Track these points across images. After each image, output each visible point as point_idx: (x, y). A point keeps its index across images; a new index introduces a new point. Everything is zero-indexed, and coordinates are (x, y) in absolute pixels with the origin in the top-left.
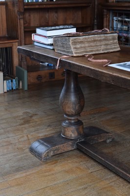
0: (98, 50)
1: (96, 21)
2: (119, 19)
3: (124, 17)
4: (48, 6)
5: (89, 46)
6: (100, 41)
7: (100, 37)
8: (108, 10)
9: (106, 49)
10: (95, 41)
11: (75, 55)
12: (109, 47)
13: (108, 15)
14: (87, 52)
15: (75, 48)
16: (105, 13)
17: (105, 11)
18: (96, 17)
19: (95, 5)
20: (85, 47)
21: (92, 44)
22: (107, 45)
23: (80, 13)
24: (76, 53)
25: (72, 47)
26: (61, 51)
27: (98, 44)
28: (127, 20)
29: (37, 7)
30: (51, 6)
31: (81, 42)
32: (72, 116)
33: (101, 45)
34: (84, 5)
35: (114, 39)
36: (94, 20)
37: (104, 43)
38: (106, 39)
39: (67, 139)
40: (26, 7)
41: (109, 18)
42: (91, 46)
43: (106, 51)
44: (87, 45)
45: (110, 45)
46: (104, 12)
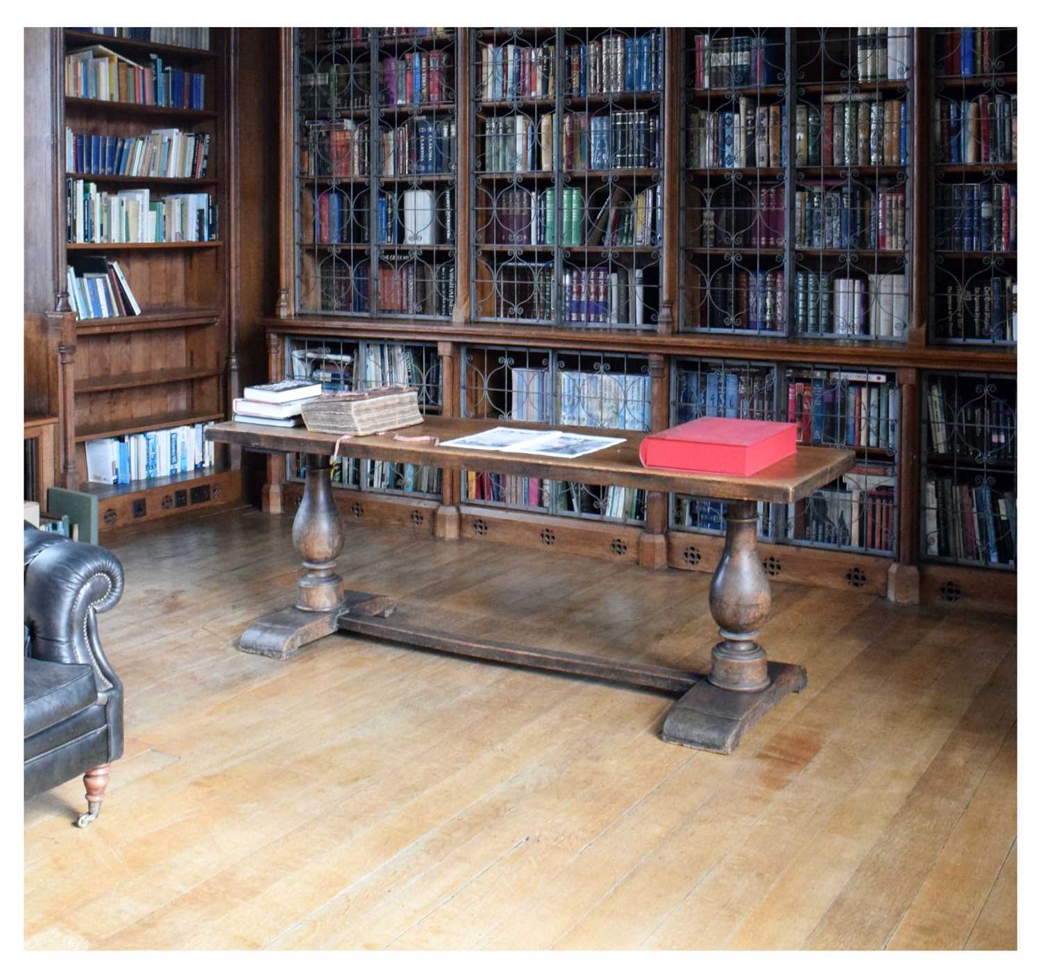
0: (392, 423)
1: (234, 360)
2: (310, 355)
3: (324, 349)
4: (123, 329)
5: (378, 417)
6: (393, 406)
7: (394, 399)
8: (279, 335)
9: (404, 421)
10: (386, 407)
11: (361, 433)
12: (407, 416)
13: (279, 348)
14: (377, 427)
15: (361, 421)
16: (273, 343)
17: (273, 337)
18: (233, 351)
19: (230, 321)
20: (373, 419)
21: (383, 412)
22: (403, 412)
23: (183, 342)
24: (363, 430)
25: (356, 419)
26: (325, 427)
27: (391, 411)
28: (332, 357)
29: (97, 330)
30: (130, 328)
31: (367, 410)
32: (326, 561)
33: (395, 414)
34: (202, 321)
35: (411, 402)
36: (228, 359)
37: (398, 409)
38: (401, 404)
39: (315, 613)
40: (81, 332)
41: (283, 353)
42: (381, 417)
43: (404, 425)
44: (376, 414)
45: (408, 412)
46: (270, 339)
